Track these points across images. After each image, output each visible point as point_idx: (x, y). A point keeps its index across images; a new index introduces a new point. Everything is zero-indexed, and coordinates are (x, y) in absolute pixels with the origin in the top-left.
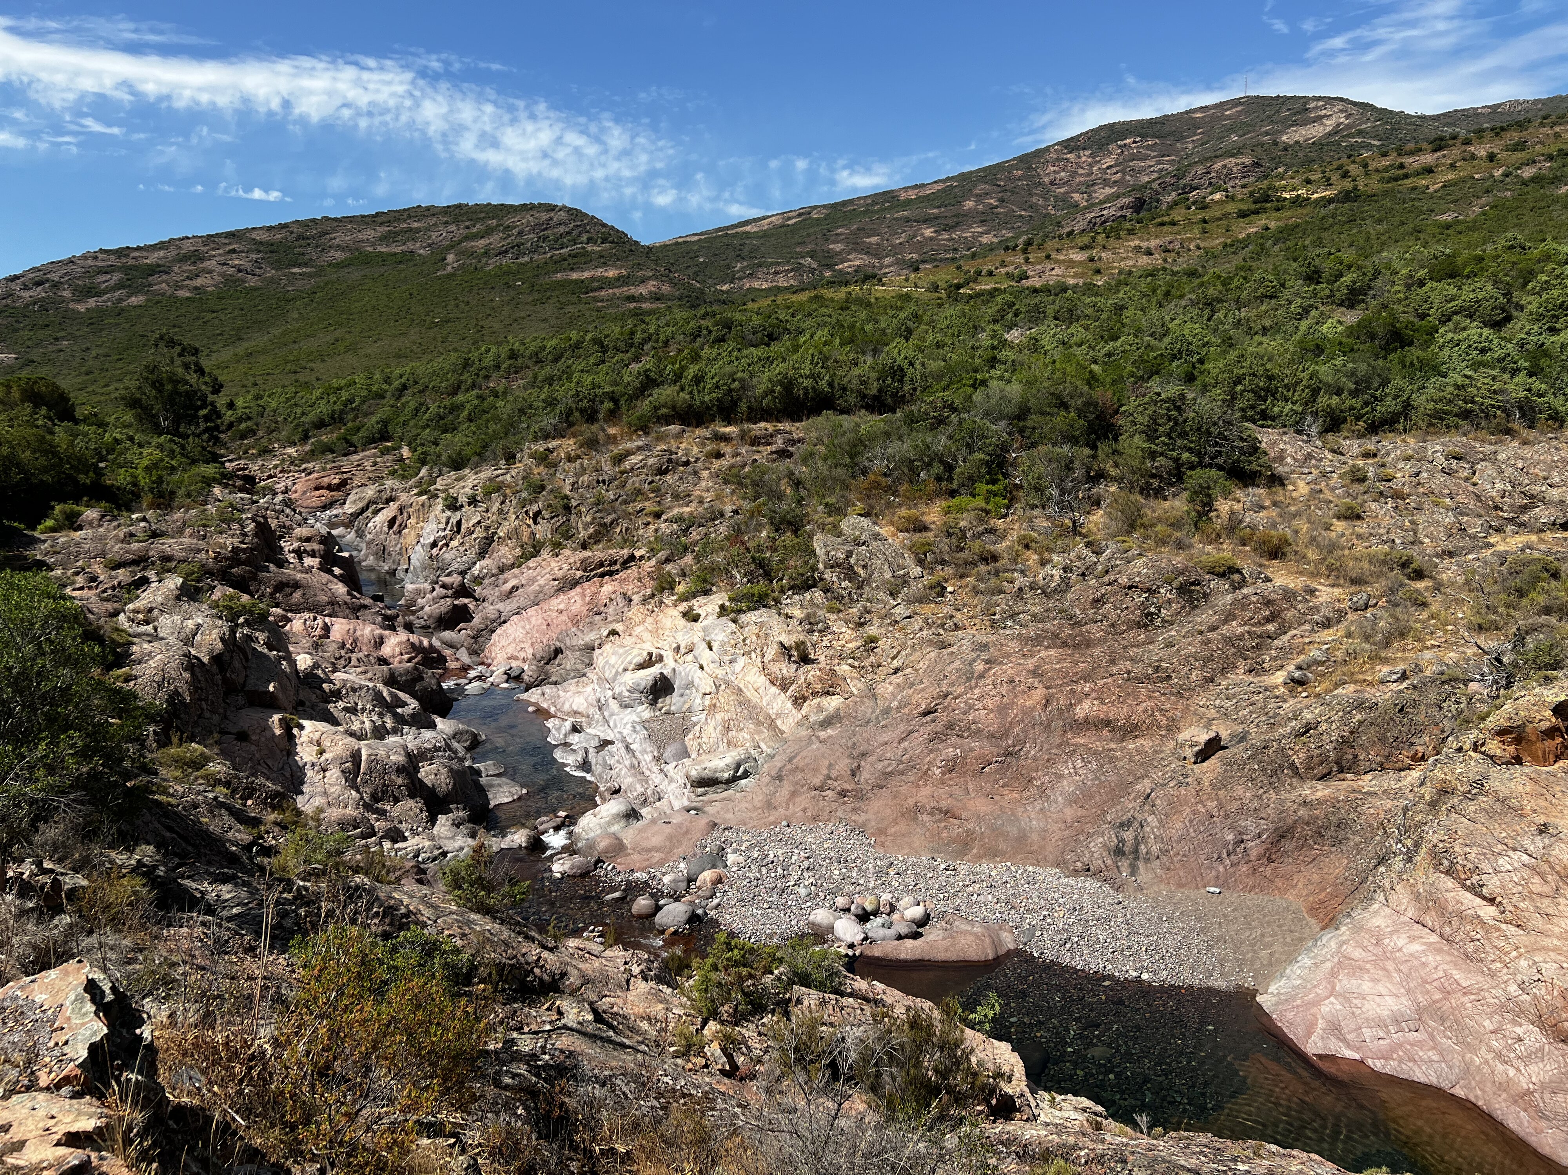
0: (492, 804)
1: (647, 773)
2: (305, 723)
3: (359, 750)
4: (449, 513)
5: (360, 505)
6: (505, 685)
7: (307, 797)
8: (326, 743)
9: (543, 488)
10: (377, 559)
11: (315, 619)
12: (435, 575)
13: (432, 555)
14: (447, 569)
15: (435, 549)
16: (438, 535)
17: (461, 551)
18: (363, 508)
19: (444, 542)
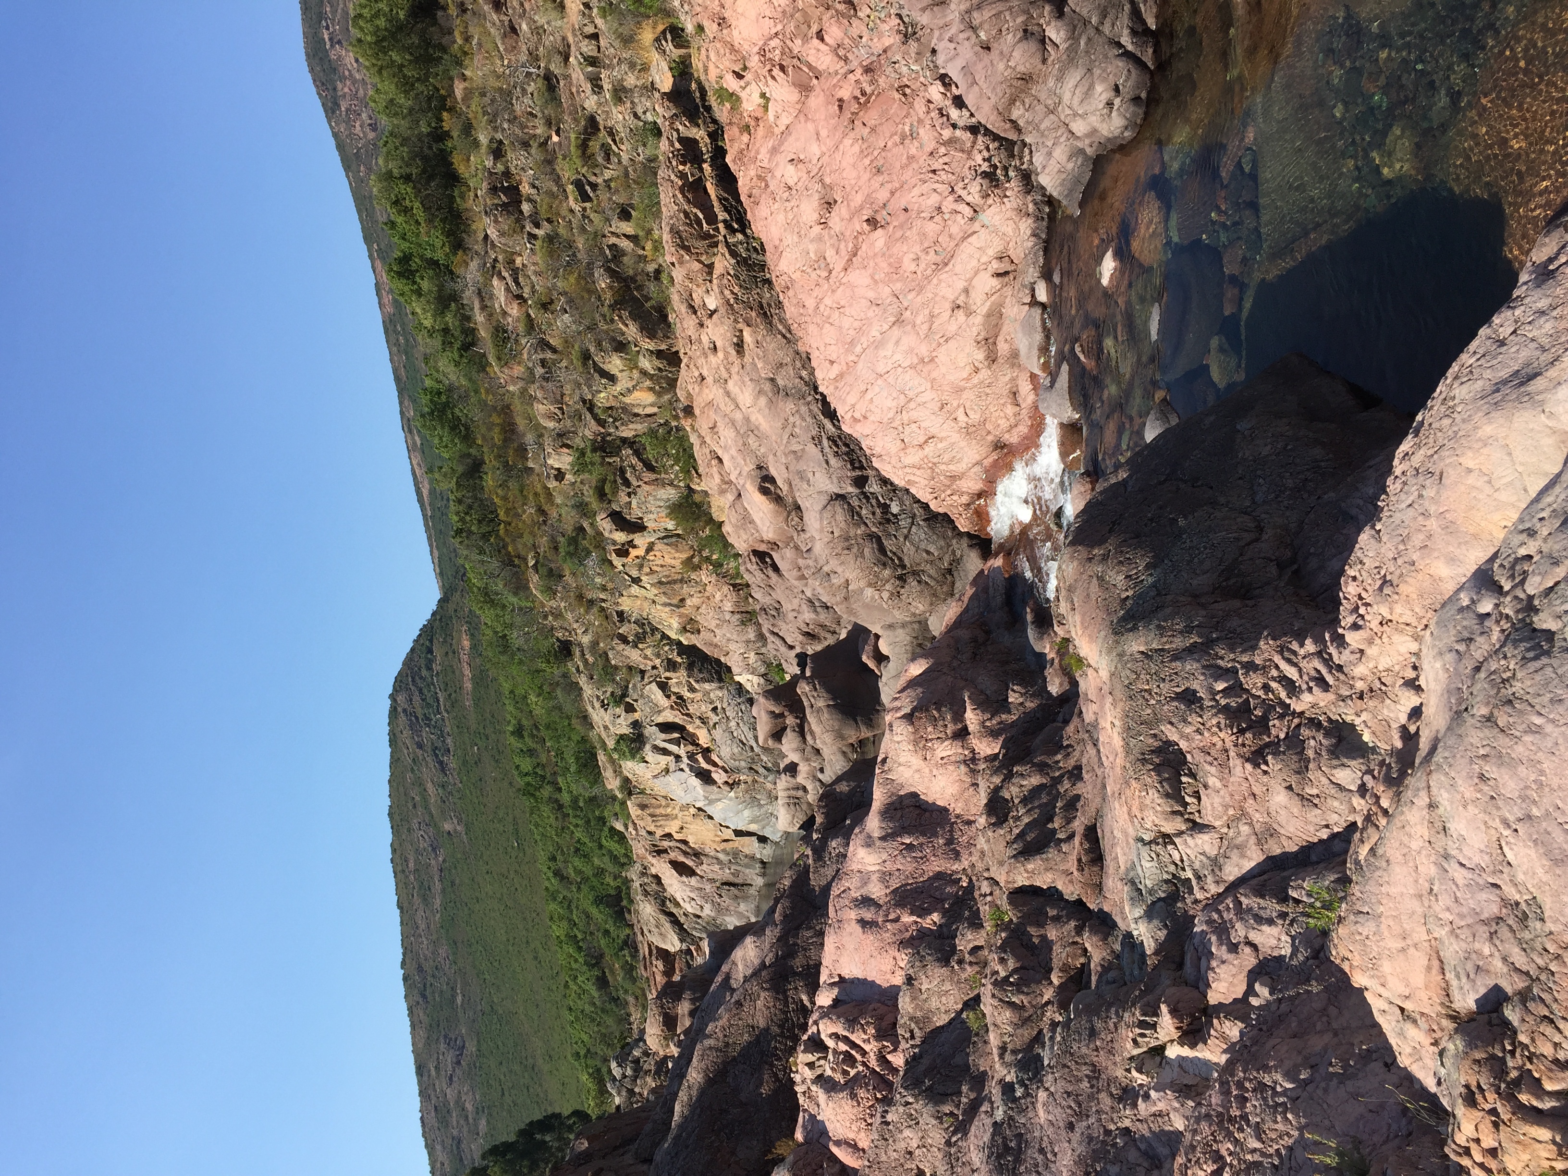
4: (648, 750)
5: (668, 925)
10: (745, 896)
12: (766, 777)
13: (726, 782)
14: (752, 748)
15: (715, 776)
16: (687, 769)
17: (714, 719)
18: (671, 922)
19: (700, 757)
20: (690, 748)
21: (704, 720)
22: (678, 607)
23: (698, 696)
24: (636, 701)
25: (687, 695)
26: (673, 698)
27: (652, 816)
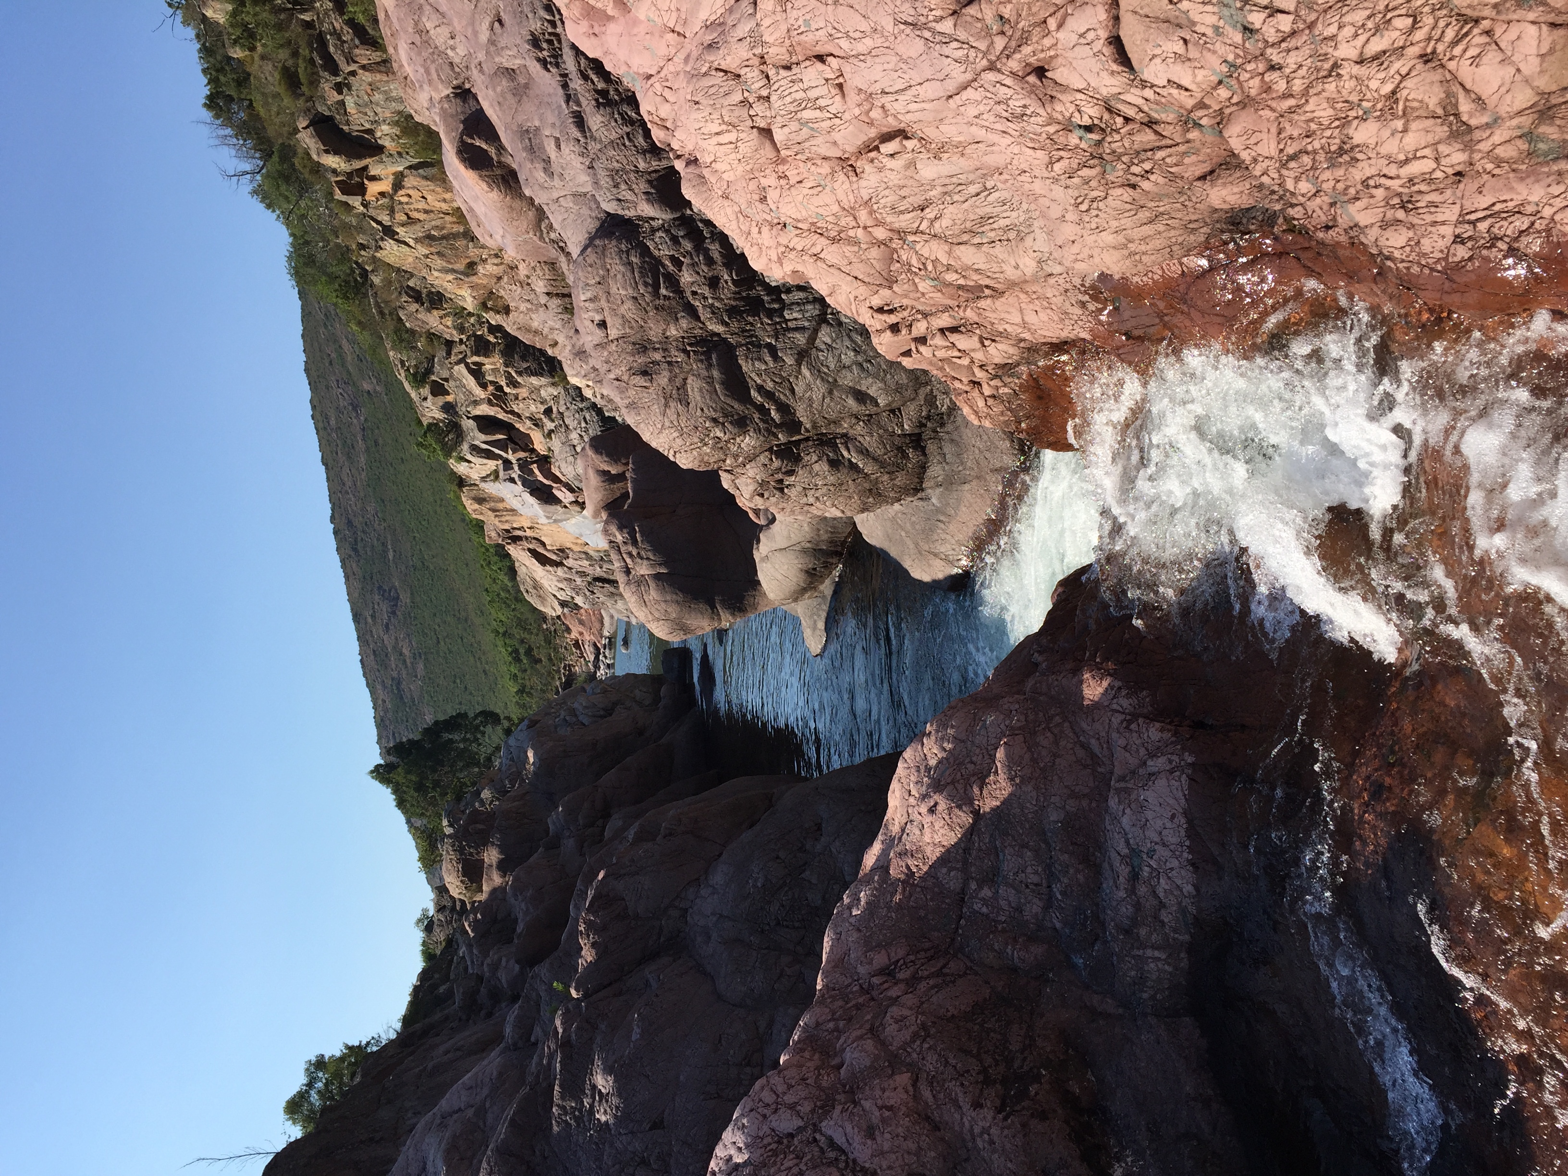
13: (576, 502)
15: (556, 492)
16: (520, 482)
17: (549, 425)
19: (534, 467)
20: (522, 455)
21: (537, 424)
22: (467, 275)
23: (523, 392)
24: (447, 380)
25: (507, 390)
26: (491, 388)
27: (494, 510)
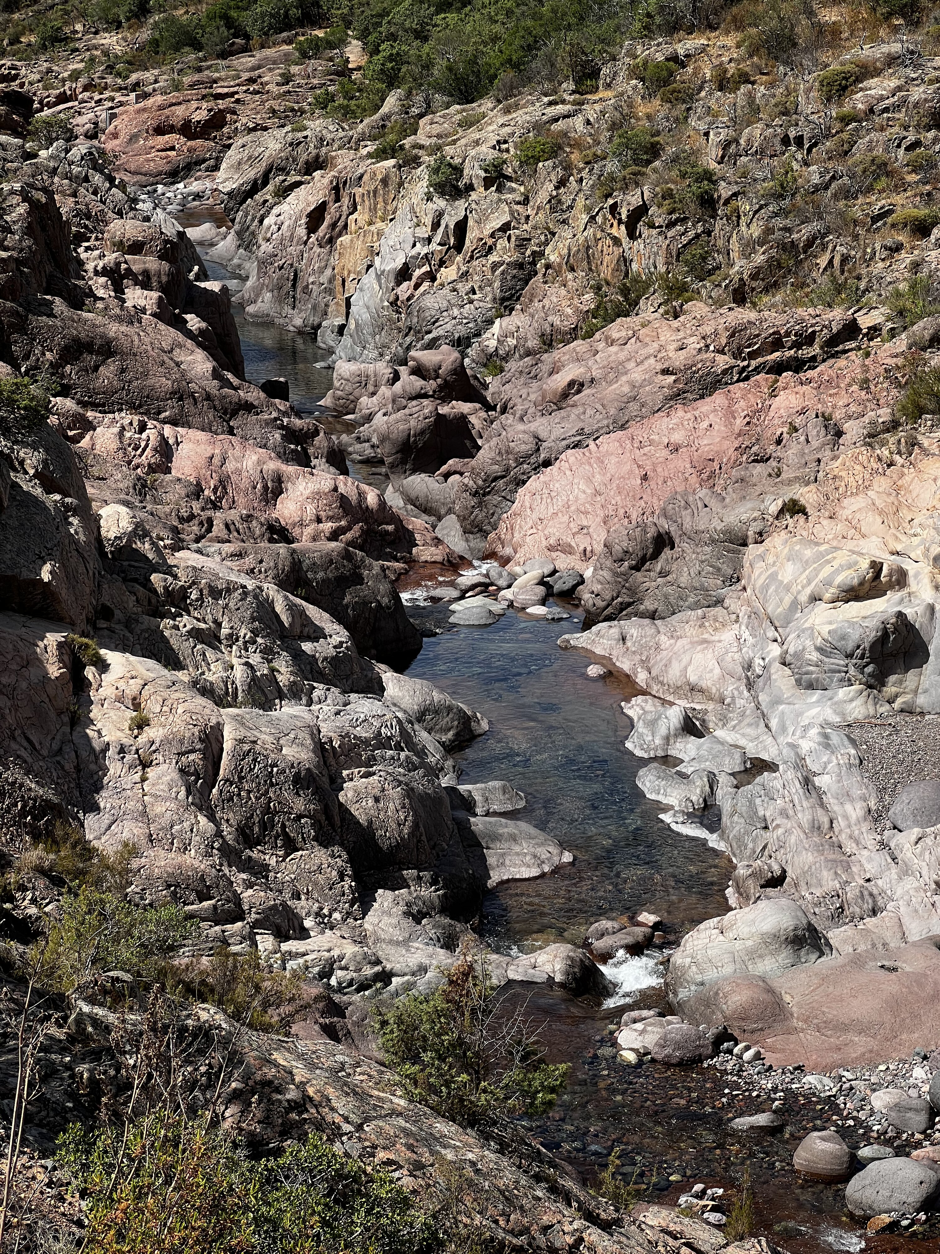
0: (495, 877)
1: (849, 847)
2: (111, 656)
3: (218, 729)
4: (440, 203)
5: (251, 174)
6: (539, 610)
7: (106, 819)
8: (152, 707)
9: (654, 151)
10: (280, 300)
11: (143, 428)
12: (401, 345)
13: (397, 298)
14: (429, 332)
15: (405, 284)
16: (414, 252)
17: (462, 292)
18: (255, 181)
19: (426, 268)
20: (437, 257)
21: (465, 275)
22: (567, 263)
23: (489, 273)
24: (495, 192)
25: (491, 259)
26: (491, 242)
27: (375, 191)
